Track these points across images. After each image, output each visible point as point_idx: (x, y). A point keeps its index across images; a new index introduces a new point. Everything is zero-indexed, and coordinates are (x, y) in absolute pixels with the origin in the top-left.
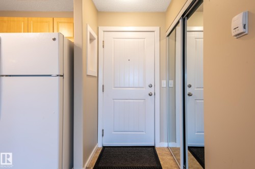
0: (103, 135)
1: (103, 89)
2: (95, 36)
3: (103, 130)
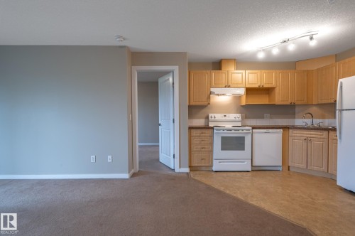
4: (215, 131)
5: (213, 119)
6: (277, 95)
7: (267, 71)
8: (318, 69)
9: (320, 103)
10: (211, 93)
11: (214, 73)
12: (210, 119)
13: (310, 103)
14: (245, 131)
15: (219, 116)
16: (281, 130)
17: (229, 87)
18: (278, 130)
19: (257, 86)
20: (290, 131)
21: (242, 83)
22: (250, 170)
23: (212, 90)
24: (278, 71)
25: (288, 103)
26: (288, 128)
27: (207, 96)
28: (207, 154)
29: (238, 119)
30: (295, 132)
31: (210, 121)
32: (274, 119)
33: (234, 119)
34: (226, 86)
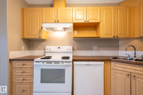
4: (35, 63)
5: (49, 50)
6: (101, 29)
7: (92, 8)
10: (42, 28)
13: (131, 37)
14: (65, 64)
15: (53, 48)
16: (103, 63)
17: (58, 22)
19: (82, 21)
21: (70, 19)
25: (111, 36)
26: (110, 60)
27: (39, 30)
28: (29, 86)
29: (69, 50)
30: (117, 65)
31: (47, 52)
32: (102, 51)
33: (66, 50)
34: (55, 21)
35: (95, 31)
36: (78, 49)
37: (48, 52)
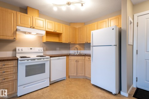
0: (137, 81)
1: (137, 52)
2: (132, 21)
3: (137, 78)
5: (20, 51)
6: (63, 37)
7: (58, 23)
8: (79, 28)
9: (80, 43)
10: (17, 30)
11: (20, 15)
12: (17, 51)
13: (76, 43)
15: (25, 49)
16: (66, 57)
17: (34, 28)
18: (64, 57)
19: (52, 31)
20: (70, 57)
21: (43, 27)
22: (49, 85)
23: (18, 27)
24: (63, 25)
25: (68, 42)
26: (69, 55)
27: (13, 32)
28: (11, 83)
29: (41, 51)
30: (72, 57)
31: (17, 53)
32: (61, 51)
33: (39, 51)
34: (31, 27)
35: (58, 38)
36: (47, 50)
37: (19, 53)
